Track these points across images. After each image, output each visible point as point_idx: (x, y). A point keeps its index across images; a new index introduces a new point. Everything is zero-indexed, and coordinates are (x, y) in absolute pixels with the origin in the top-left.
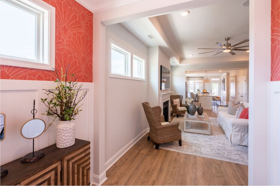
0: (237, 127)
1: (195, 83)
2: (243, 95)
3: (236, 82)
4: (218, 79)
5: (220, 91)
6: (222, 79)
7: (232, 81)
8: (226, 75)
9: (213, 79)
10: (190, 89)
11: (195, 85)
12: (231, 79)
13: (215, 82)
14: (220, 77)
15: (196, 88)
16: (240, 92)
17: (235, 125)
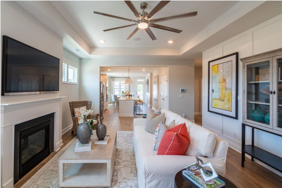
0: (152, 179)
1: (120, 83)
2: (165, 98)
3: (158, 83)
4: (143, 80)
5: (144, 93)
6: (146, 79)
7: (155, 82)
8: (150, 76)
9: (139, 80)
10: (115, 91)
11: (120, 86)
12: (154, 80)
13: (140, 83)
14: (145, 78)
15: (121, 90)
16: (162, 94)
17: (150, 174)
